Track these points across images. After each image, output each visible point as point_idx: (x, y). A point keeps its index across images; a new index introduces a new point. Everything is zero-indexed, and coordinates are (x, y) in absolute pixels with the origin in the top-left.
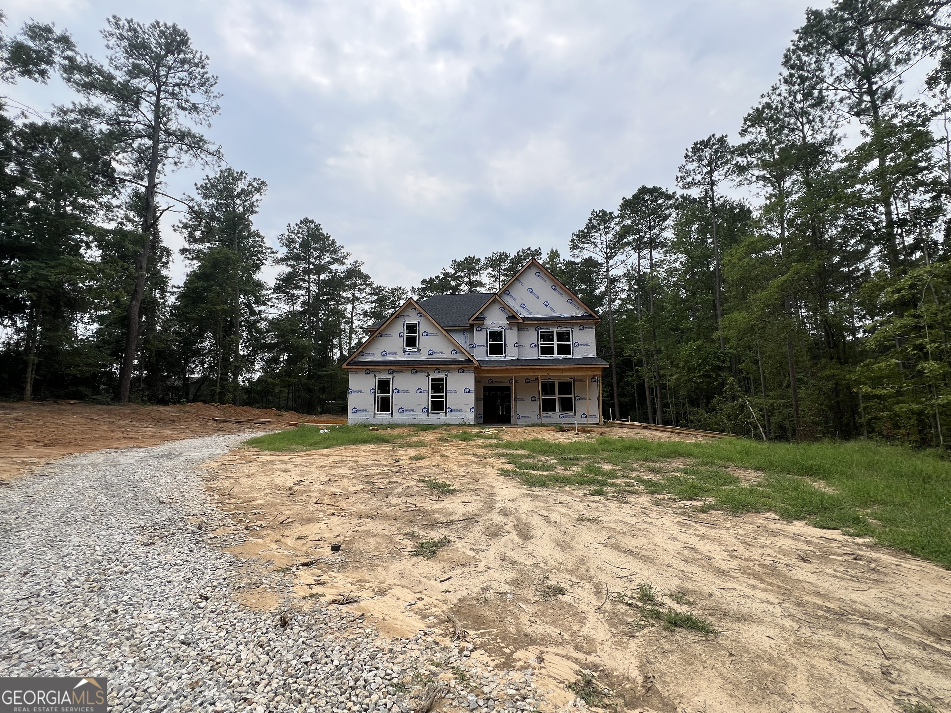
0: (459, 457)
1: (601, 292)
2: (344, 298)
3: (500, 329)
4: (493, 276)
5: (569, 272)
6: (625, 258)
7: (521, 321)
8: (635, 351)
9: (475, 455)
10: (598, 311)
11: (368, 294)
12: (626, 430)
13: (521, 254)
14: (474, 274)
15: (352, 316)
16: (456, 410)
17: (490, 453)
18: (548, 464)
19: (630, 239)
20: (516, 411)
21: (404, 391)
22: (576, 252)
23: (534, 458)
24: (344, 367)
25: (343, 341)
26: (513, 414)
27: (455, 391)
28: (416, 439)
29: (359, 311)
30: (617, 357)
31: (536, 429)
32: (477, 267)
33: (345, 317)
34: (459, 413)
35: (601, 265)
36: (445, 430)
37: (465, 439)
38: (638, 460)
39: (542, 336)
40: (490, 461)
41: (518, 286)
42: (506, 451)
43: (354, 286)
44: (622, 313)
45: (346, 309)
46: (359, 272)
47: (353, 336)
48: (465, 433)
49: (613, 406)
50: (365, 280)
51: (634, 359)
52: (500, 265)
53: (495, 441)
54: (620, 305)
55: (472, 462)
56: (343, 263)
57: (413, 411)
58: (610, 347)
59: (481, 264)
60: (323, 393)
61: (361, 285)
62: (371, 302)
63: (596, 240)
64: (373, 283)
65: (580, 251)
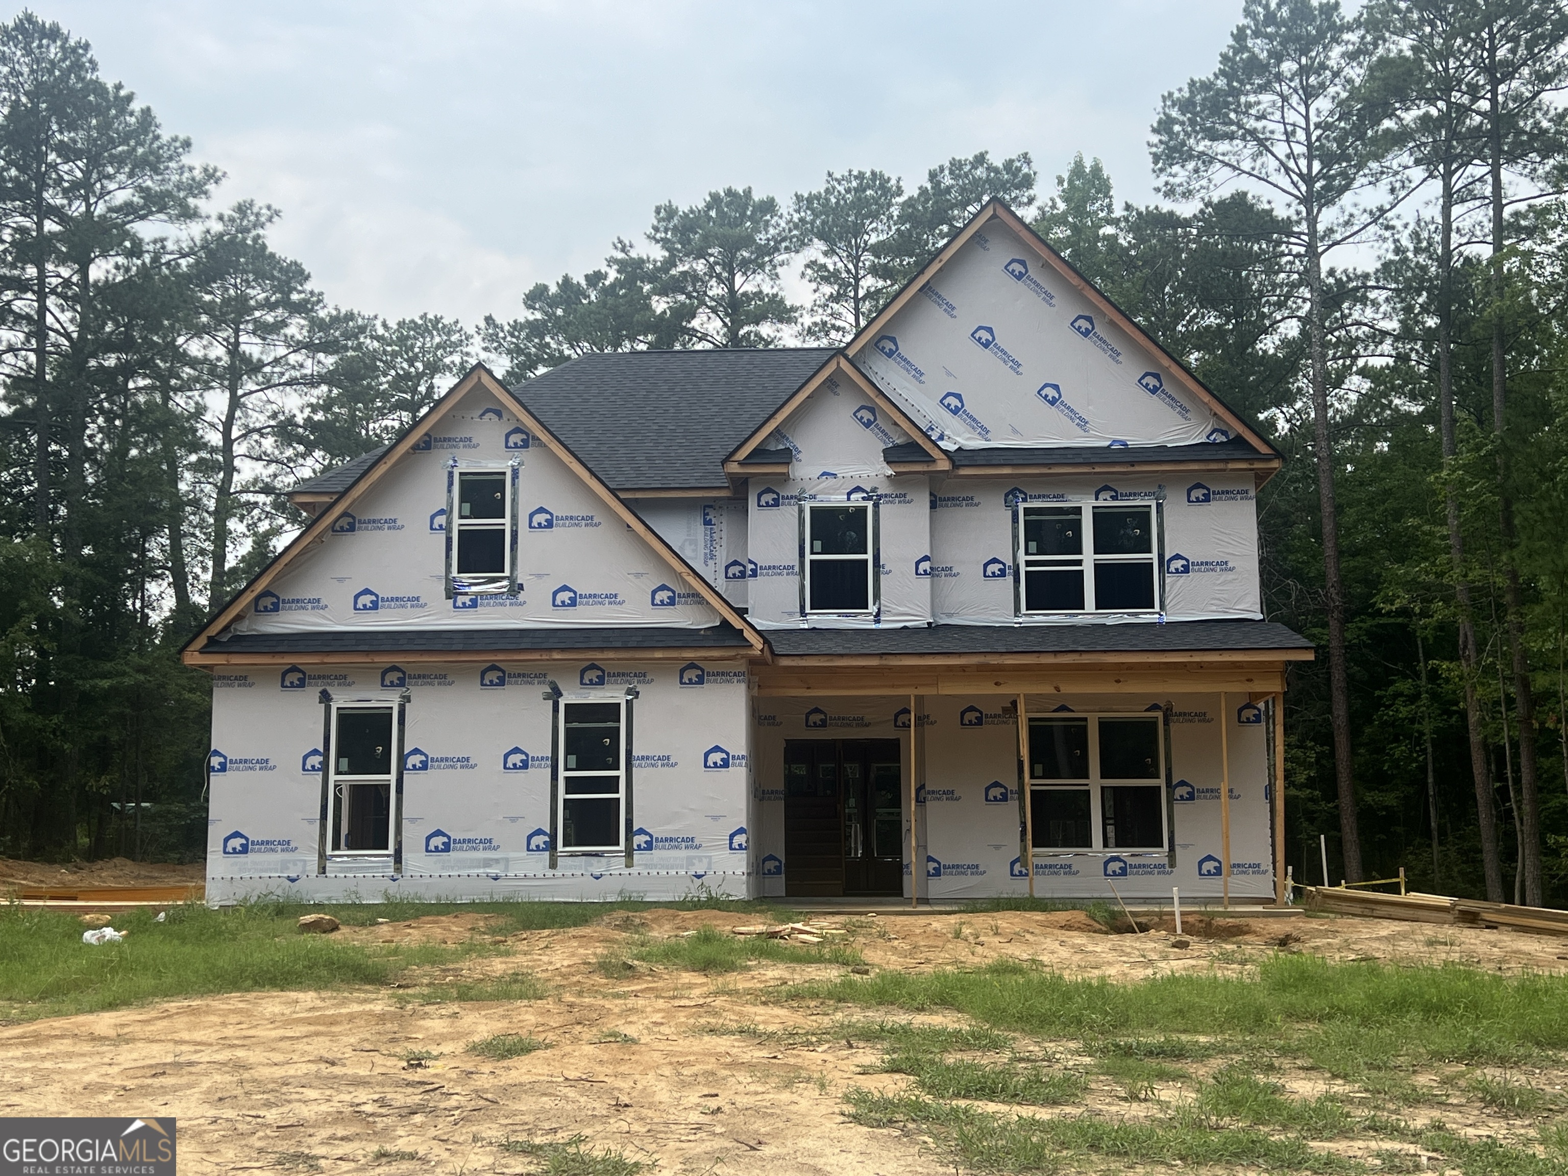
0: (683, 1044)
1: (1286, 343)
2: (193, 362)
3: (857, 500)
4: (830, 277)
5: (1148, 261)
6: (1386, 199)
7: (944, 465)
8: (1426, 594)
9: (749, 1033)
10: (1271, 423)
11: (298, 346)
12: (1387, 928)
13: (948, 181)
14: (750, 267)
15: (228, 441)
16: (671, 842)
17: (811, 1023)
18: (1057, 1071)
19: (1410, 117)
20: (922, 846)
21: (448, 762)
22: (1180, 174)
23: (996, 1045)
24: (193, 658)
25: (189, 547)
26: (911, 855)
27: (665, 761)
28: (498, 966)
29: (259, 420)
30: (1349, 616)
31: (1007, 921)
32: (761, 238)
33: (197, 445)
34: (683, 854)
35: (1285, 228)
36: (626, 925)
37: (706, 966)
38: (1439, 1056)
39: (1032, 531)
40: (813, 1058)
41: (934, 315)
42: (877, 1016)
43: (234, 312)
44: (1374, 434)
45: (200, 410)
46: (260, 252)
47: (233, 524)
48: (706, 938)
49: (1332, 825)
50: (285, 288)
51: (1424, 628)
52: (858, 230)
53: (832, 974)
54: (1366, 399)
55: (735, 1065)
56: (189, 214)
57: (487, 843)
58: (1322, 577)
59: (778, 225)
60: (103, 767)
61: (270, 306)
62: (312, 382)
63: (1264, 122)
64: (319, 301)
65: (1196, 171)
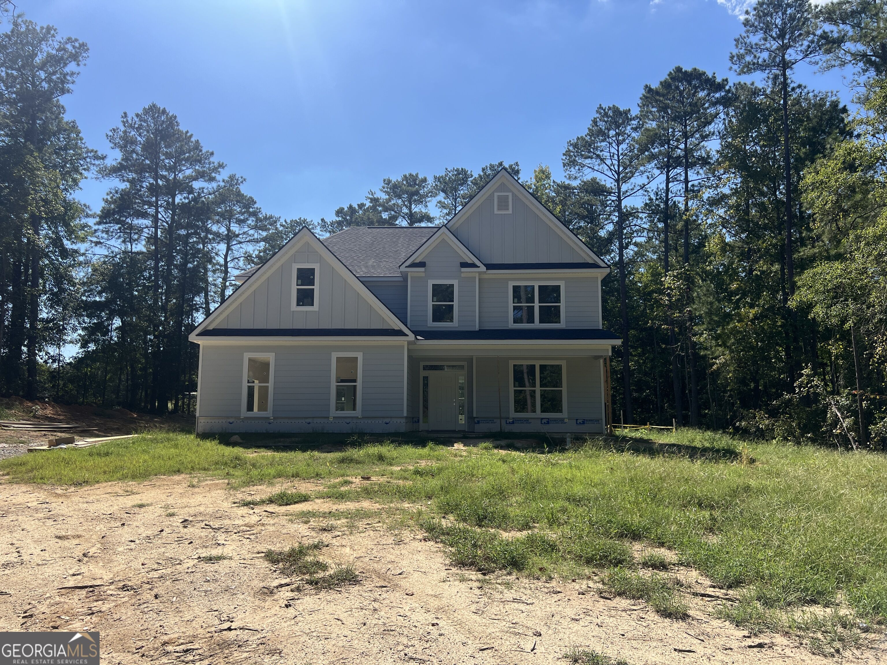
1: (608, 233)
2: (213, 233)
4: (446, 206)
7: (483, 269)
11: (252, 228)
13: (489, 171)
14: (417, 202)
24: (193, 338)
29: (237, 254)
32: (421, 192)
33: (214, 263)
35: (610, 191)
43: (228, 216)
45: (216, 250)
46: (239, 194)
50: (247, 206)
54: (636, 254)
59: (428, 187)
63: (603, 153)
64: (260, 212)
65: (579, 169)
